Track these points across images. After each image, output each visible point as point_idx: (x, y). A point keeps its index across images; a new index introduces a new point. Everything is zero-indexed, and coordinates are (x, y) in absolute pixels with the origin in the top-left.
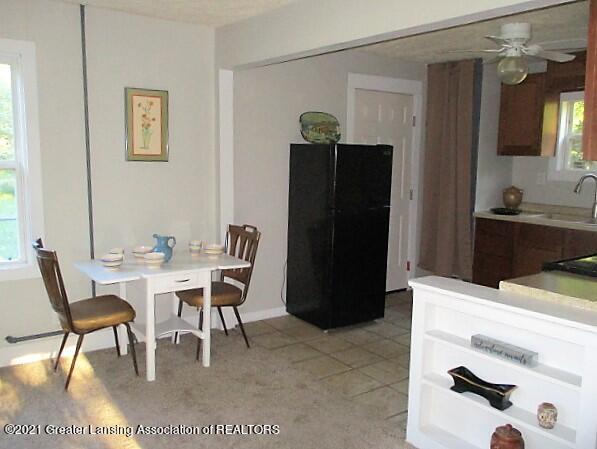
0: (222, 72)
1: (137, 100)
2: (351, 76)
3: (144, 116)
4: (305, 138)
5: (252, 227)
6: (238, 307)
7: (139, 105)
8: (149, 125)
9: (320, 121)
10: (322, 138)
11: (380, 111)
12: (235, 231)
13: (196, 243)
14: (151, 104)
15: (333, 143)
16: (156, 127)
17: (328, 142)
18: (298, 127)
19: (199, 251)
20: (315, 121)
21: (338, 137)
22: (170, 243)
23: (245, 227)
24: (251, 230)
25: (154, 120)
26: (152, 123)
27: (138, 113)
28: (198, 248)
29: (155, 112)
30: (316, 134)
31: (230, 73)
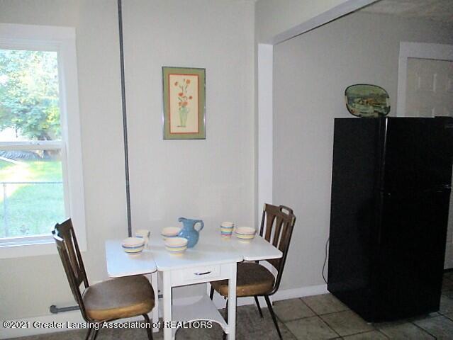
0: (261, 46)
1: (173, 79)
2: (402, 44)
3: (181, 95)
4: (351, 112)
5: (288, 209)
6: (269, 297)
7: (176, 84)
8: (186, 103)
9: (367, 93)
10: (370, 111)
11: (435, 80)
12: (271, 211)
13: (228, 224)
14: (188, 82)
15: (382, 117)
16: (193, 105)
17: (376, 115)
18: (343, 100)
19: (231, 234)
20: (362, 94)
21: (388, 109)
22: (197, 227)
23: (281, 208)
24: (287, 212)
25: (191, 98)
26: (189, 101)
27: (174, 91)
28: (229, 231)
29: (192, 89)
30: (362, 107)
31: (269, 47)
